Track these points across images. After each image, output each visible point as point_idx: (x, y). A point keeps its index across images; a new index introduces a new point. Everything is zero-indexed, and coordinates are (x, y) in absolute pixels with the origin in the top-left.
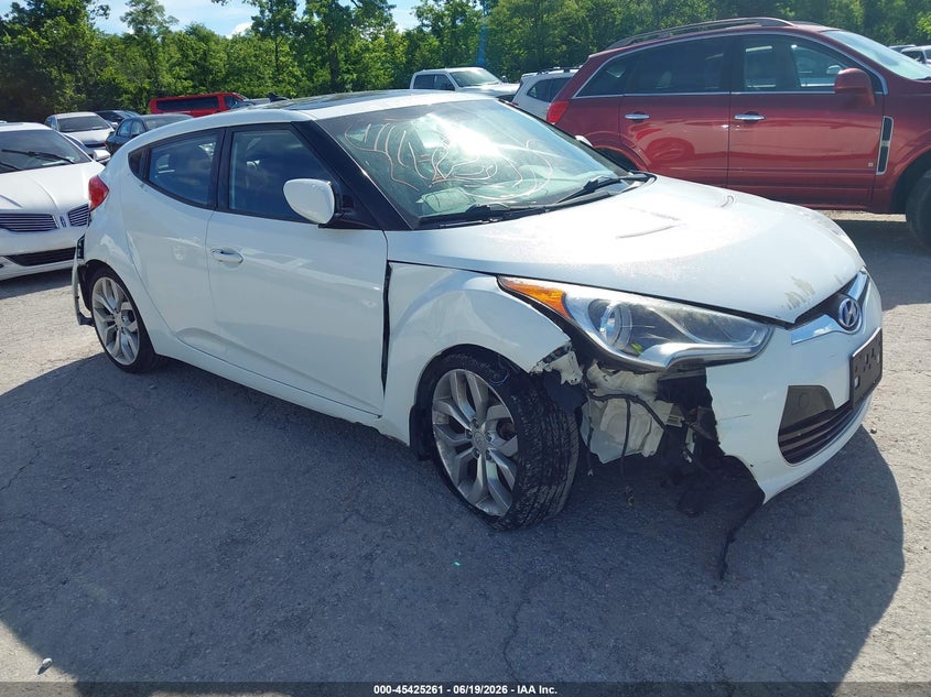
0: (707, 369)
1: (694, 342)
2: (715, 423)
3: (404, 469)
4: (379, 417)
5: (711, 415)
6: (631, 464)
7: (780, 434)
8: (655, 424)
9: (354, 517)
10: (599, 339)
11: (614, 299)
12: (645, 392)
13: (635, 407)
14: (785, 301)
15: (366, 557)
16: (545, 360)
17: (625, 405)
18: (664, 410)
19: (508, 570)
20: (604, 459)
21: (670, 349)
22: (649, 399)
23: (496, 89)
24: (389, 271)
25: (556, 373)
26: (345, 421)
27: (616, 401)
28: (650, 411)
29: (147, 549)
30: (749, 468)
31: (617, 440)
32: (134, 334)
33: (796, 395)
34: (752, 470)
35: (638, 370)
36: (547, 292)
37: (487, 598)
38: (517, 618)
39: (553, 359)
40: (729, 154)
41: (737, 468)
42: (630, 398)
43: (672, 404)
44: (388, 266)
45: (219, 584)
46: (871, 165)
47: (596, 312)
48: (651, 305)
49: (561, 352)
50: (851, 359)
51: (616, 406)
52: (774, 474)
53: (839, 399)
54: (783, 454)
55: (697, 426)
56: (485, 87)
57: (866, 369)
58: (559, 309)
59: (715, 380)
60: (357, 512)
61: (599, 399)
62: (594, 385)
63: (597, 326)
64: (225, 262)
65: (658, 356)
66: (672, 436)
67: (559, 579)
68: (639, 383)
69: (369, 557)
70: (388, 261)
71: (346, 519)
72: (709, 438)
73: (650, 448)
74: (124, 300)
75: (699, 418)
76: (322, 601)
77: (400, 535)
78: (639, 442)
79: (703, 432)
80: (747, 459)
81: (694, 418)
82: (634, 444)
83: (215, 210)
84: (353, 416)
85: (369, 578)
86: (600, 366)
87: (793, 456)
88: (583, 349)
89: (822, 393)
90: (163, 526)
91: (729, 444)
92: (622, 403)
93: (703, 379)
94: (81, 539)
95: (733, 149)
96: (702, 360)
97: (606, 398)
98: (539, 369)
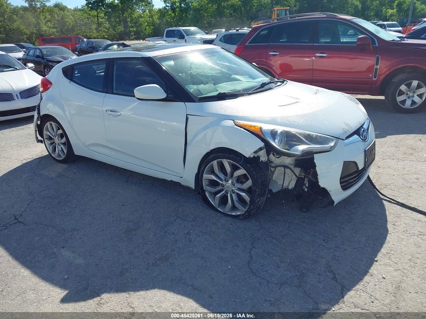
0: (315, 155)
1: (309, 145)
2: (317, 175)
3: (194, 200)
4: (181, 178)
5: (316, 172)
6: (285, 192)
7: (340, 179)
8: (294, 176)
9: (179, 219)
10: (275, 144)
11: (280, 129)
12: (291, 164)
13: (288, 171)
14: (341, 131)
15: (187, 233)
16: (254, 152)
17: (283, 169)
18: (297, 171)
19: (244, 236)
20: (274, 191)
21: (302, 148)
22: (292, 167)
23: (203, 37)
24: (187, 119)
25: (259, 157)
26: (166, 180)
27: (279, 168)
28: (293, 171)
29: (94, 234)
30: (329, 192)
31: (279, 183)
32: (64, 144)
33: (347, 164)
34: (330, 193)
35: (289, 155)
36: (254, 127)
37: (238, 247)
38: (251, 253)
39: (258, 152)
40: (313, 70)
41: (325, 192)
42: (285, 167)
43: (300, 169)
44: (187, 117)
45: (129, 246)
46: (371, 75)
47: (274, 134)
48: (293, 130)
49: (261, 149)
50: (365, 151)
51: (280, 170)
52: (338, 194)
53: (361, 166)
54: (341, 187)
55: (310, 177)
56: (198, 36)
57: (370, 155)
58: (260, 133)
59: (317, 159)
60: (180, 217)
61: (273, 167)
62: (272, 162)
63: (274, 140)
64: (112, 115)
65: (297, 150)
66: (300, 181)
67: (265, 239)
68: (288, 161)
69: (188, 233)
70: (187, 115)
71: (175, 220)
72: (315, 181)
73: (292, 186)
74: (59, 129)
75: (311, 173)
76: (173, 250)
77: (199, 225)
78: (287, 183)
79: (312, 179)
80: (328, 188)
81: (309, 174)
82: (285, 185)
83: (106, 93)
84: (169, 178)
85: (190, 241)
86: (274, 155)
87: (345, 188)
88: (269, 148)
89: (355, 163)
90: (98, 225)
91: (322, 183)
92: (282, 169)
93: (313, 159)
94: (65, 231)
95: (314, 67)
96: (312, 151)
97: (276, 167)
98: (252, 156)
